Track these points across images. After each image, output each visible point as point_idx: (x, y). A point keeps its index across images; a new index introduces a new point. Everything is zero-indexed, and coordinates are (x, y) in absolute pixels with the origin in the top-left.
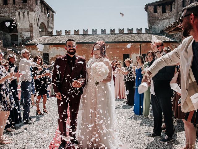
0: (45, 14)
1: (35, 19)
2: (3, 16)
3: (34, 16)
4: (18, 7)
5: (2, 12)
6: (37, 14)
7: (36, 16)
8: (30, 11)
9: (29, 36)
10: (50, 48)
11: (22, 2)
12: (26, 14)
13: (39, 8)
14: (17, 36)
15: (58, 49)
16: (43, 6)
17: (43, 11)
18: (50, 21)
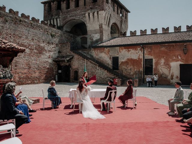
0: (118, 14)
1: (105, 19)
2: (75, 19)
3: (104, 15)
4: (88, 7)
5: (74, 15)
6: (107, 14)
7: (107, 15)
8: (100, 10)
9: (99, 37)
10: (120, 51)
11: (92, 2)
12: (96, 14)
13: (110, 7)
14: (86, 38)
15: (129, 51)
16: (115, 4)
17: (116, 10)
18: (123, 21)
